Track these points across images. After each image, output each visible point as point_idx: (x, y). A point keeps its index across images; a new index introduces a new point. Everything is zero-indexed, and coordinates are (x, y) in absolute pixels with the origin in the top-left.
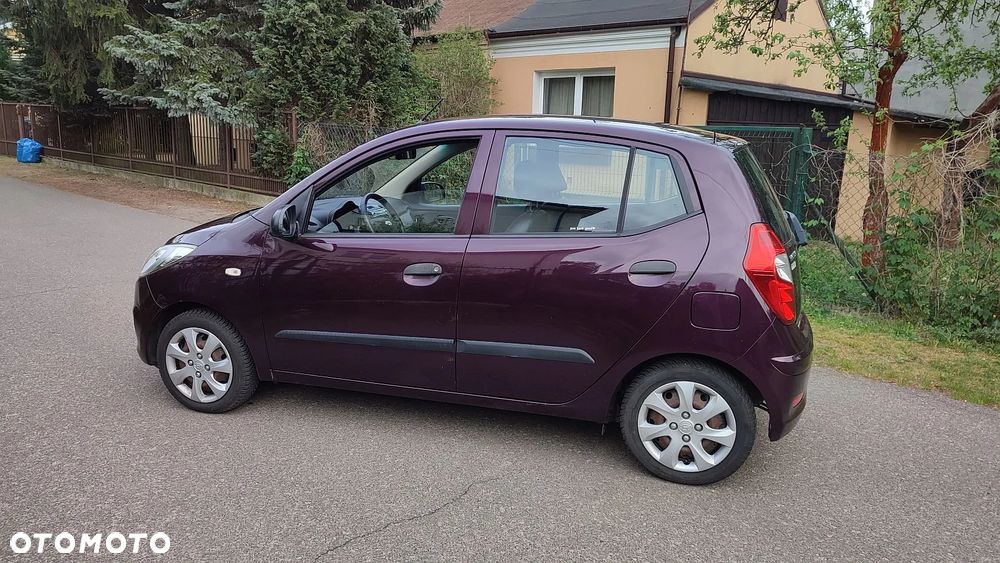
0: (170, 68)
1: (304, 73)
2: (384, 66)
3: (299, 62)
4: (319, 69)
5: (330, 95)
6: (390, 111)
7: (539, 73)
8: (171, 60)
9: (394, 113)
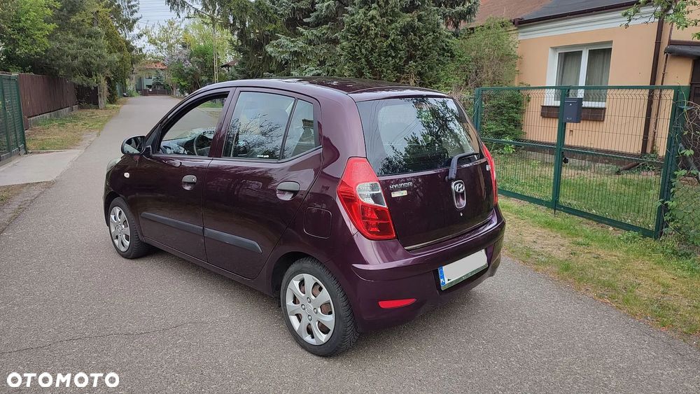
0: (296, 59)
1: (366, 56)
2: (424, 50)
3: (363, 51)
4: (375, 55)
5: (382, 72)
6: (427, 82)
7: (555, 49)
8: (295, 53)
9: (430, 83)
